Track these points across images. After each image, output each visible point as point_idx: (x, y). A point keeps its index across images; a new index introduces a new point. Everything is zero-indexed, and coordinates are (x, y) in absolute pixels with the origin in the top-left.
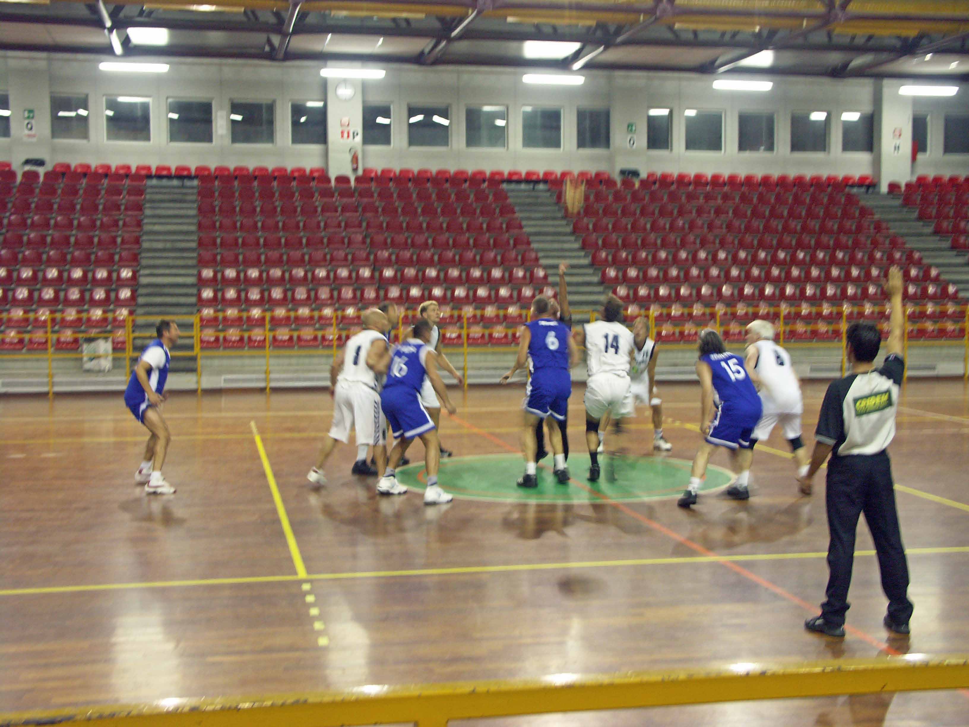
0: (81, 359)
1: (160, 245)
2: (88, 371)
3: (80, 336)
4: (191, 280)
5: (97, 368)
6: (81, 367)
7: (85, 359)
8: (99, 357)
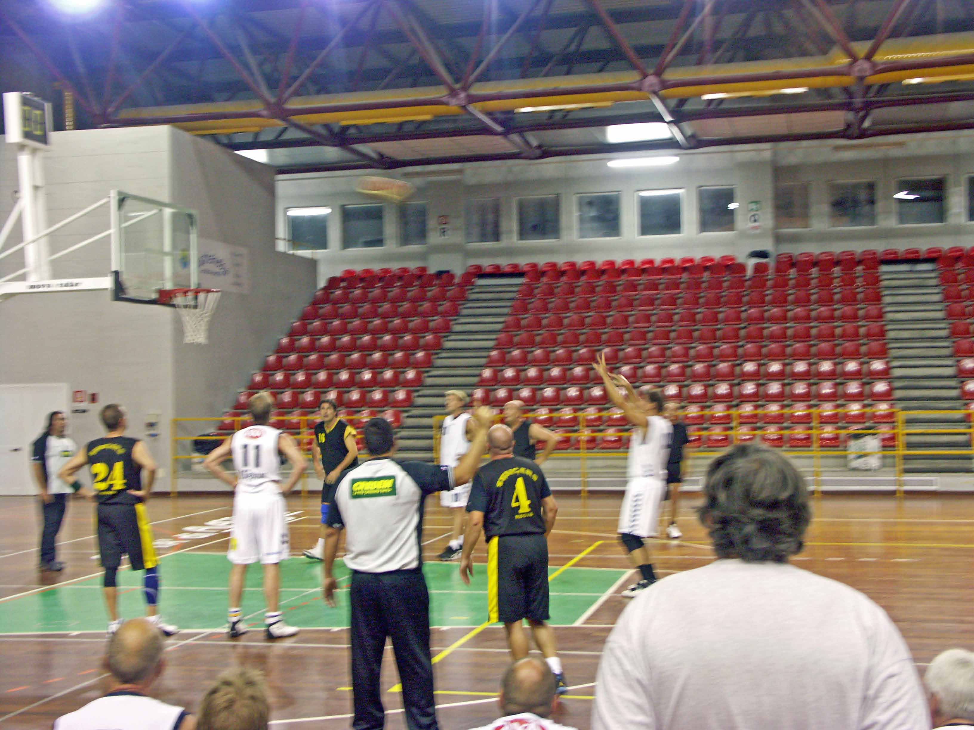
0: (845, 457)
1: (906, 334)
2: (855, 469)
3: (843, 432)
4: (949, 371)
5: (864, 467)
6: (846, 466)
7: (852, 456)
8: (865, 455)
